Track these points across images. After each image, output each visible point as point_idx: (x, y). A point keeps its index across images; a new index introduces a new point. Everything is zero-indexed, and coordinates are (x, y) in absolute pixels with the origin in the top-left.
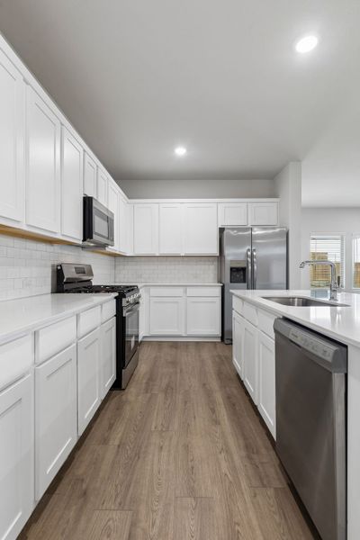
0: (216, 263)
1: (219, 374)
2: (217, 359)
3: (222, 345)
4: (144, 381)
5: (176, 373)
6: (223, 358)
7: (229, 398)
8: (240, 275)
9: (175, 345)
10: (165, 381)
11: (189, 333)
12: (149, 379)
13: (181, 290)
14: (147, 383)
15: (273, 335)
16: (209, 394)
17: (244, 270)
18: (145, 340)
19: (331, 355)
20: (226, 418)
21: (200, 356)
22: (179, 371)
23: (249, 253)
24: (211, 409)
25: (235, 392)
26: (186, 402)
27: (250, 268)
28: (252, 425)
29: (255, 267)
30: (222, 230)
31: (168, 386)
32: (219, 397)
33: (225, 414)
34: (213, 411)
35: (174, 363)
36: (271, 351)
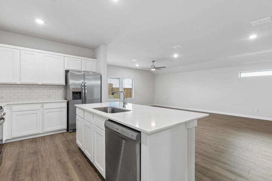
0: (63, 89)
1: (68, 151)
2: (66, 143)
3: (68, 133)
4: (11, 173)
5: (38, 159)
6: (70, 141)
7: (76, 163)
8: (78, 95)
9: (34, 140)
10: (30, 168)
11: (45, 131)
12: (15, 171)
13: (40, 106)
14: (13, 174)
15: (104, 129)
16: (63, 165)
17: (80, 93)
18: (7, 142)
19: (135, 137)
20: (76, 176)
21: (54, 143)
22: (40, 157)
23: (83, 84)
24: (66, 174)
25: (79, 158)
26: (48, 176)
27: (83, 91)
28: (91, 174)
29: (86, 91)
30: (67, 72)
31: (33, 169)
32: (70, 165)
33: (75, 173)
34: (68, 174)
35: (35, 153)
36: (103, 136)
